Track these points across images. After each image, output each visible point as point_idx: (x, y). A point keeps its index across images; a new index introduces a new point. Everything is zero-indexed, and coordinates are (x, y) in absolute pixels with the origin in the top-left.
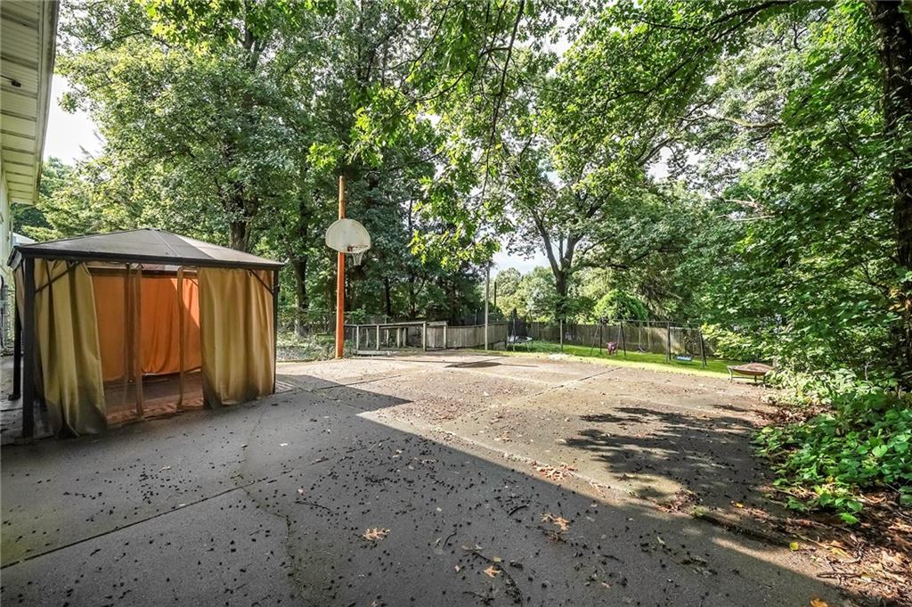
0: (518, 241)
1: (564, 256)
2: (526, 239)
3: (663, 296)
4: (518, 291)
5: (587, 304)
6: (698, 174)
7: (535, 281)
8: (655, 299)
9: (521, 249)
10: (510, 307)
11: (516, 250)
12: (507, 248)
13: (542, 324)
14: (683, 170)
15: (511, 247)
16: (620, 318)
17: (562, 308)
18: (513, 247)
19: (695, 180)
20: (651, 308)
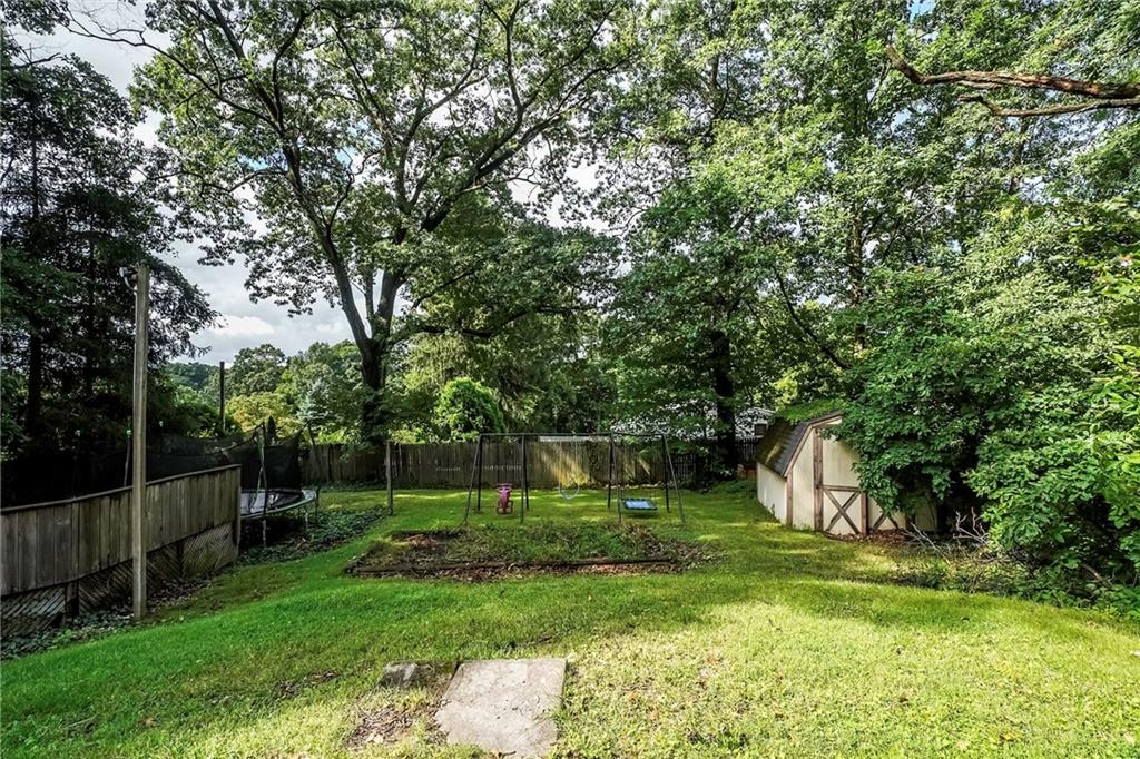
0: (274, 273)
1: (376, 309)
2: (292, 271)
3: (520, 389)
4: (280, 387)
5: (423, 403)
6: (579, 197)
7: (312, 368)
8: (511, 394)
9: (283, 289)
10: (262, 415)
11: (269, 290)
12: (248, 284)
13: (336, 449)
14: (560, 188)
15: (257, 283)
16: (468, 428)
17: (375, 414)
18: (262, 283)
19: (575, 207)
20: (506, 408)
